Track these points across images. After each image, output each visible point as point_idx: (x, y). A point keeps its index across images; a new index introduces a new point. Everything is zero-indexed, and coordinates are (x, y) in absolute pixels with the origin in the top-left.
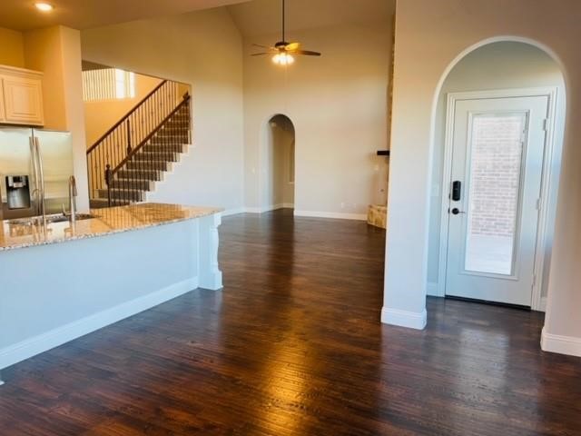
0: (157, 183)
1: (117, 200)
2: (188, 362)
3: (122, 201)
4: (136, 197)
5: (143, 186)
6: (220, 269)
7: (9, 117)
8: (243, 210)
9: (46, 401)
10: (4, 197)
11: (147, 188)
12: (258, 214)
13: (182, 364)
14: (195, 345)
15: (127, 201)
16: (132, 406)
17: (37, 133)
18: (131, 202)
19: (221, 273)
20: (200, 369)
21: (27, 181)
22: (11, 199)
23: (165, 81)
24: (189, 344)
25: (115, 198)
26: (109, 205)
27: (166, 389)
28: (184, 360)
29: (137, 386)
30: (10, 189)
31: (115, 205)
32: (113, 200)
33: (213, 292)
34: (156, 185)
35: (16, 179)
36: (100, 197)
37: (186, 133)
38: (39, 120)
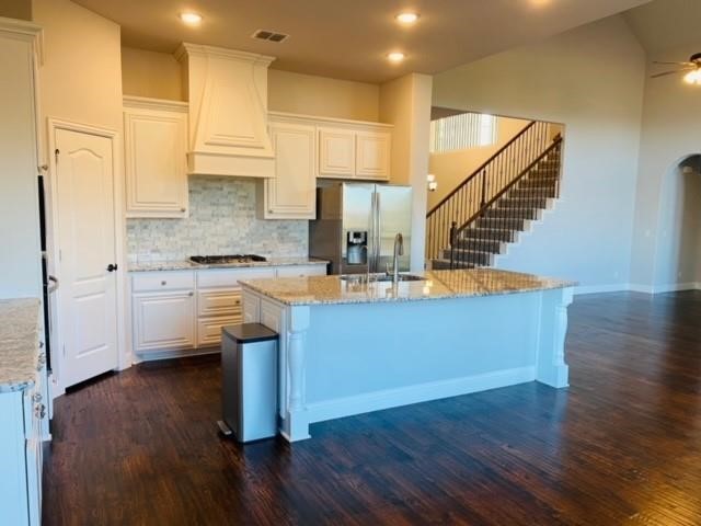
0: (509, 245)
1: (461, 263)
2: (497, 469)
3: (466, 263)
4: (483, 260)
5: (492, 248)
6: (566, 361)
7: (358, 173)
8: (627, 287)
9: (340, 468)
10: (344, 251)
11: (496, 250)
12: (650, 295)
13: (488, 470)
14: (511, 451)
15: (471, 264)
16: (419, 502)
17: (380, 188)
18: (476, 265)
19: (567, 367)
20: (510, 483)
21: (366, 239)
22: (351, 255)
23: (534, 122)
24: (505, 447)
25: (458, 259)
26: (451, 267)
27: (462, 494)
28: (493, 466)
29: (432, 480)
30: (350, 244)
31: (457, 267)
32: (455, 262)
33: (553, 390)
34: (507, 247)
35: (357, 235)
36: (445, 257)
37: (552, 184)
38: (385, 175)
